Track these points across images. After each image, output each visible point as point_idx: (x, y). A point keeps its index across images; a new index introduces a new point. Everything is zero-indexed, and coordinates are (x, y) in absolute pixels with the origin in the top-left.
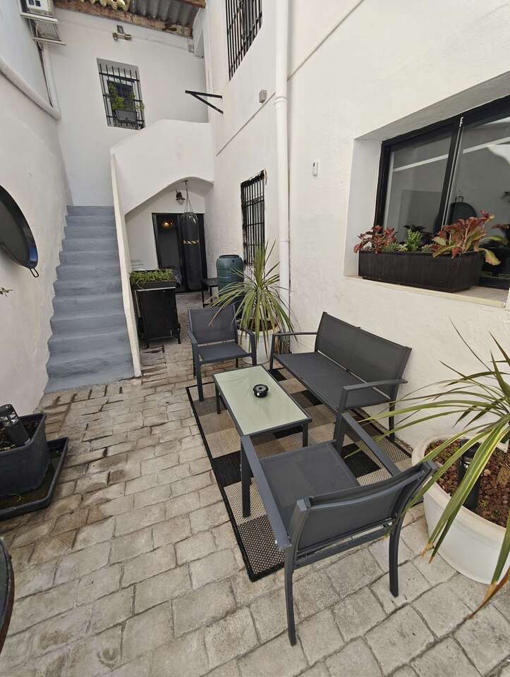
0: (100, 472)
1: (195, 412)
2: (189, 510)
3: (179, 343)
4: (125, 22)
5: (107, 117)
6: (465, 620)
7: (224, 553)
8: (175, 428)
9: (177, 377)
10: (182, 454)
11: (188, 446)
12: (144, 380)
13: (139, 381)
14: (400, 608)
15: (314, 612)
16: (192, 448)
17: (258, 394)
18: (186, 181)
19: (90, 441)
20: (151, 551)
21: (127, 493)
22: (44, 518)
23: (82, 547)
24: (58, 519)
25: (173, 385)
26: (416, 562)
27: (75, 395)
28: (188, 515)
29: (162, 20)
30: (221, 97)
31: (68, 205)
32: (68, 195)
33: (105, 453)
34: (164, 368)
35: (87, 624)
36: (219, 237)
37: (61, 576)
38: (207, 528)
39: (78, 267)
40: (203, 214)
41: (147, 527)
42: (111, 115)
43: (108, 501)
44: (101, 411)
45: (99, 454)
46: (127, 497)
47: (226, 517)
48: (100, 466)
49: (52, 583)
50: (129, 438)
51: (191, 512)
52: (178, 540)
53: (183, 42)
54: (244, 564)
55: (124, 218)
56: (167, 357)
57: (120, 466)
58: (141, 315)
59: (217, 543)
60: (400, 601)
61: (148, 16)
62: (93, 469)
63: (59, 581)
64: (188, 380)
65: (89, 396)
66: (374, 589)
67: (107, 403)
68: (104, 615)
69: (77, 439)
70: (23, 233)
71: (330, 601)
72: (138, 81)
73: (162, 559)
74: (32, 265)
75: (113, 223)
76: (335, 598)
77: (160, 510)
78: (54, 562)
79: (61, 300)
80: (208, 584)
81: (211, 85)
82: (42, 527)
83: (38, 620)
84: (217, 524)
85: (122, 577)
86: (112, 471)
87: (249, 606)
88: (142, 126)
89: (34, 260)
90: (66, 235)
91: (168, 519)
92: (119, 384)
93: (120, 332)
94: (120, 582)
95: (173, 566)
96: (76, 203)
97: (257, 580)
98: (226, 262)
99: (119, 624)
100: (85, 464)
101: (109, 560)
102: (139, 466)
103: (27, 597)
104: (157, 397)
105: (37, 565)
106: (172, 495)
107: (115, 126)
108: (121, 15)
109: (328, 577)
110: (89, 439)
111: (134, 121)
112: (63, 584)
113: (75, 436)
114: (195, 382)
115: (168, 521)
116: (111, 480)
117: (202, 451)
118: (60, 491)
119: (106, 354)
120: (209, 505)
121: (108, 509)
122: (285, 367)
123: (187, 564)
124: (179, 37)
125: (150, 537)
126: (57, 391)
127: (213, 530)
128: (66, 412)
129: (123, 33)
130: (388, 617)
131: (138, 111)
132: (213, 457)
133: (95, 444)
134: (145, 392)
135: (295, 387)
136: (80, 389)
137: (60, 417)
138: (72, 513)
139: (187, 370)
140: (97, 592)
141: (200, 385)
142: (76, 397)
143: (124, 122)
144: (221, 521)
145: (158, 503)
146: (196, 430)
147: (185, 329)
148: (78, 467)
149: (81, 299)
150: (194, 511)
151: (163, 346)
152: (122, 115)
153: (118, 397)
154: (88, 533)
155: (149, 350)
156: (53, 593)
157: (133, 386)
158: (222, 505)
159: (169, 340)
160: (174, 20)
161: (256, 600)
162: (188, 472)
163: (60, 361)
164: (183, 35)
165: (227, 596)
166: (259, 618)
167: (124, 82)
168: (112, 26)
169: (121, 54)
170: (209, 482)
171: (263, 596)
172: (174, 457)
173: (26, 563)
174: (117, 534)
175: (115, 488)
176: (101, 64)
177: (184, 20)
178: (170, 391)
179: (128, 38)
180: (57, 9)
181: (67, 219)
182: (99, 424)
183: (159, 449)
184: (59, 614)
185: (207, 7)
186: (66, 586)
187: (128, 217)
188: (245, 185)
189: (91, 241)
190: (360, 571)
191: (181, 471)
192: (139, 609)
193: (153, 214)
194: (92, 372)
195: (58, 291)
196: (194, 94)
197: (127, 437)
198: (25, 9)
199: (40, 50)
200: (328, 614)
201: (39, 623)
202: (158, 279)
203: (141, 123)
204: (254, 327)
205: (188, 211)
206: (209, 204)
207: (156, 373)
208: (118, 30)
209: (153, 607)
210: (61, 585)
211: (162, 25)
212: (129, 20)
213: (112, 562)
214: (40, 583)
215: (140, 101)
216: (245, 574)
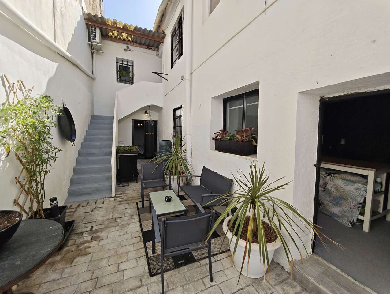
0: (88, 236)
1: (139, 213)
2: (128, 251)
3: (137, 182)
4: (130, 45)
5: (117, 79)
6: (239, 290)
7: (140, 267)
8: (127, 219)
9: (133, 197)
10: (129, 230)
11: (133, 226)
12: (116, 198)
13: (114, 199)
14: (213, 286)
15: (175, 287)
16: (134, 228)
17: (167, 200)
18: (150, 106)
19: (85, 224)
20: (107, 266)
21: (100, 244)
22: (59, 253)
23: (75, 264)
24: (66, 254)
25: (130, 201)
26: (225, 271)
27: (80, 204)
28: (127, 253)
29: (146, 45)
30: (167, 74)
31: (92, 115)
32: (93, 110)
33: (92, 229)
34: (127, 193)
35: (74, 291)
36: (163, 132)
37: (64, 274)
38: (134, 258)
39: (92, 143)
40: (157, 121)
41: (107, 257)
42: (119, 78)
43: (90, 247)
44: (92, 211)
45: (89, 229)
46: (99, 246)
47: (144, 254)
48: (89, 233)
49: (60, 276)
50: (104, 223)
51: (129, 252)
52: (120, 262)
53: (154, 53)
54: (148, 271)
55: (118, 122)
56: (129, 188)
57: (98, 234)
58: (119, 168)
59: (138, 263)
60: (213, 284)
61: (140, 44)
62: (84, 235)
63: (64, 276)
64: (138, 199)
65: (87, 205)
66: (203, 280)
67: (96, 208)
68: (82, 288)
69: (78, 223)
70: (71, 127)
71: (183, 284)
72: (133, 66)
73: (112, 269)
74: (72, 140)
75: (112, 124)
76: (186, 283)
77: (114, 251)
78: (62, 270)
79: (81, 158)
80: (131, 278)
81: (164, 70)
82: (57, 257)
83: (53, 290)
84: (139, 256)
85: (92, 275)
86: (94, 236)
87: (147, 285)
88: (132, 83)
89: (74, 139)
90: (88, 128)
91: (117, 254)
92: (103, 200)
93: (107, 175)
94: (91, 277)
95: (117, 271)
96: (96, 114)
97: (153, 276)
98: (163, 143)
99: (89, 291)
100: (81, 233)
101: (87, 269)
102: (107, 234)
103: (48, 282)
104: (121, 206)
105: (54, 270)
106: (121, 245)
107: (120, 82)
108: (129, 43)
109: (184, 276)
110: (85, 223)
111: (129, 81)
112: (65, 277)
113: (79, 221)
114: (141, 200)
115: (117, 255)
116: (92, 239)
117: (139, 228)
118: (68, 243)
119: (99, 185)
120: (137, 250)
121: (89, 250)
122: (187, 194)
123: (123, 271)
124: (153, 51)
125: (108, 261)
126: (71, 202)
127: (137, 259)
128: (75, 212)
129: (129, 49)
130: (206, 289)
131: (131, 77)
132: (143, 231)
133: (87, 225)
134: (115, 204)
135: (190, 203)
136: (83, 202)
137: (72, 213)
138: (72, 252)
139: (138, 195)
140: (80, 280)
141: (143, 201)
142: (80, 205)
143: (124, 81)
144: (141, 255)
145: (114, 248)
146: (137, 220)
147: (141, 176)
148: (78, 234)
149: (90, 158)
150: (130, 252)
151: (128, 184)
152: (124, 78)
153: (102, 205)
154: (79, 259)
155: (121, 185)
156: (60, 281)
157: (110, 201)
158: (144, 249)
159: (131, 181)
160: (151, 45)
161: (151, 283)
162: (130, 237)
163: (75, 188)
164: (155, 50)
165: (138, 282)
166: (151, 289)
167: (127, 66)
168: (125, 46)
169: (127, 56)
170: (139, 240)
171: (154, 282)
172: (125, 231)
173: (49, 270)
174: (93, 260)
175: (94, 242)
176: (117, 59)
177: (155, 45)
178: (129, 204)
179: (131, 51)
180: (102, 40)
181: (90, 121)
182: (90, 217)
183: (118, 228)
184: (62, 288)
185: (164, 43)
186: (66, 278)
187: (120, 121)
188: (175, 110)
189: (100, 131)
190: (199, 274)
191: (126, 236)
192: (98, 286)
193: (132, 120)
194: (90, 194)
195: (80, 154)
196: (156, 73)
197: (103, 222)
198: (89, 41)
199: (92, 54)
200: (181, 288)
201: (53, 291)
202: (130, 150)
203: (132, 82)
204: (173, 174)
205: (150, 119)
206: (160, 116)
207: (123, 195)
208: (127, 48)
209: (104, 285)
210: (64, 278)
211: (146, 47)
212: (132, 45)
213: (88, 270)
214: (55, 277)
215: (133, 73)
216: (148, 275)
